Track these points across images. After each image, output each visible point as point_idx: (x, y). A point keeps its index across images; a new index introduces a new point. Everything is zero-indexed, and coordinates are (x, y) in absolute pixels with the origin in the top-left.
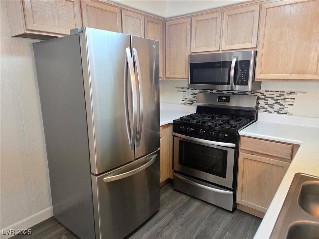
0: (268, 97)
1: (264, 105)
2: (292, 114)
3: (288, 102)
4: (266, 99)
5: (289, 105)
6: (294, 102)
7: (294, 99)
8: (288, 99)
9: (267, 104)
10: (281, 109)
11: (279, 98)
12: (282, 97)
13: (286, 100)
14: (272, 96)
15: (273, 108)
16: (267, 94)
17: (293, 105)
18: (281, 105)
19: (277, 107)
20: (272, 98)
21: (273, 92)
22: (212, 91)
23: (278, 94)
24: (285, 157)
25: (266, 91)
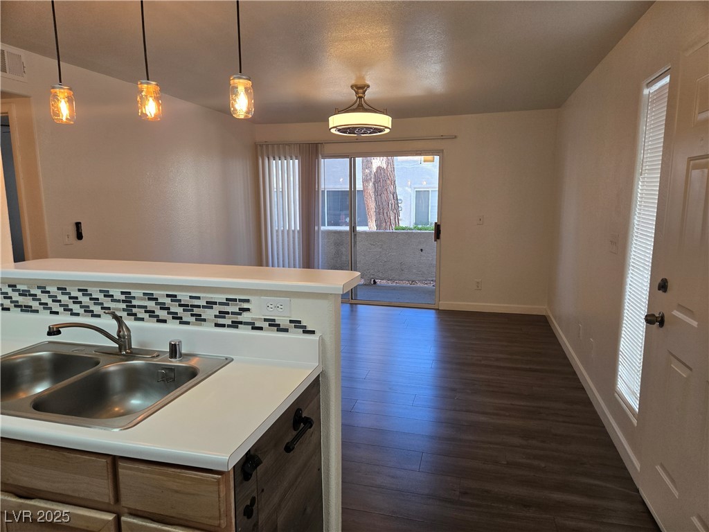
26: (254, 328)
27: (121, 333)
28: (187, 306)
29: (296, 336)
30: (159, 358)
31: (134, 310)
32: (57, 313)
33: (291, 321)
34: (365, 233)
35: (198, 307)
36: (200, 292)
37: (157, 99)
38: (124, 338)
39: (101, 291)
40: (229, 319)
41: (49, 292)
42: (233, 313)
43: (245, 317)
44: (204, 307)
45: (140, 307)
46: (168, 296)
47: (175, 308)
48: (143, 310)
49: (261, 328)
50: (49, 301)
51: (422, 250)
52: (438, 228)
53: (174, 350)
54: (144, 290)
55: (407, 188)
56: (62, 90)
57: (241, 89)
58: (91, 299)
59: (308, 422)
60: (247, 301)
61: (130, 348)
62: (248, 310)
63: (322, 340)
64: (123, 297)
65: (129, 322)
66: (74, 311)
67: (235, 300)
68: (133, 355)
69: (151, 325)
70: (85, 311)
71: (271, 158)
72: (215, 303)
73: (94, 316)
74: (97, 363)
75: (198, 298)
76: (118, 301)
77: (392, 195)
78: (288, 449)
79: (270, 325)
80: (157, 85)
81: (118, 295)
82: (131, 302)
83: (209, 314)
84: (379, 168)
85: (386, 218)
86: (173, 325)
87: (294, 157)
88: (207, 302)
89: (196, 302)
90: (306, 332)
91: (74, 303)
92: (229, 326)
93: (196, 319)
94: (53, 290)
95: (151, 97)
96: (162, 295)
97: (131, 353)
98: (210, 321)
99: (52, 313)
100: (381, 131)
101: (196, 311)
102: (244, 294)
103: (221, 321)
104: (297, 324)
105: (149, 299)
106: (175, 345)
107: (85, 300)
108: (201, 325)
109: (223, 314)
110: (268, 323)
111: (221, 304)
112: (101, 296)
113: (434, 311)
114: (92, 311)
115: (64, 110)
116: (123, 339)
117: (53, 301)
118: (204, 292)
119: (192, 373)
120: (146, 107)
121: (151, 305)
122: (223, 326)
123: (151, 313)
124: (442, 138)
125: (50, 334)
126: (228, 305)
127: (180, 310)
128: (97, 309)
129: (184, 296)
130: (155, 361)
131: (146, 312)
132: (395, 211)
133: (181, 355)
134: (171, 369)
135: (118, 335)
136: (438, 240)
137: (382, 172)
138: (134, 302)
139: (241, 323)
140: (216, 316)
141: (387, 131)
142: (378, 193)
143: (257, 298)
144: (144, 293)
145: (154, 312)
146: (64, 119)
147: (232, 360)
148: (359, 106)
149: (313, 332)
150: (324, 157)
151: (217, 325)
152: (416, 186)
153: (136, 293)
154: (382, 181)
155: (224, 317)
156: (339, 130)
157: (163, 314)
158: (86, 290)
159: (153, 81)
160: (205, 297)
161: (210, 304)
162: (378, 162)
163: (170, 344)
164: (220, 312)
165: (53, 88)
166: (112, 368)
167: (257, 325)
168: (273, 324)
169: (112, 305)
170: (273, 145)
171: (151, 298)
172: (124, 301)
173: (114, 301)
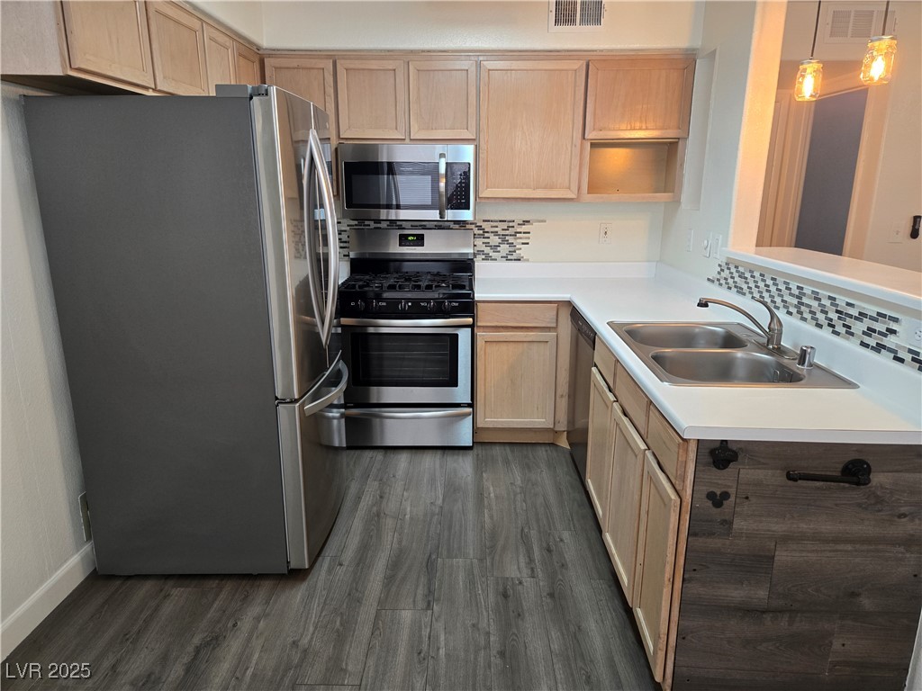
0: (487, 232)
1: (483, 248)
2: (528, 260)
3: (521, 238)
4: (486, 235)
5: (523, 244)
6: (529, 238)
7: (529, 233)
8: (520, 233)
9: (487, 244)
10: (511, 252)
11: (507, 232)
12: (511, 231)
13: (518, 235)
14: (496, 229)
15: (499, 252)
16: (486, 226)
17: (528, 244)
18: (511, 244)
19: (504, 249)
20: (496, 233)
21: (496, 221)
22: (378, 225)
23: (505, 225)
24: (549, 325)
25: (484, 221)
26: (896, 358)
27: (771, 326)
28: (842, 313)
31: (803, 308)
35: (851, 316)
36: (856, 299)
38: (773, 332)
39: (784, 283)
40: (875, 339)
41: (755, 277)
42: (880, 333)
43: (890, 341)
44: (855, 318)
45: (807, 305)
46: (830, 298)
47: (832, 314)
48: (808, 310)
49: (903, 361)
53: (804, 357)
54: (813, 287)
58: (777, 289)
60: (897, 321)
61: (778, 343)
62: (895, 332)
64: (797, 292)
67: (885, 316)
72: (866, 316)
75: (853, 306)
76: (794, 295)
79: (913, 359)
81: (794, 290)
82: (802, 299)
83: (859, 327)
86: (826, 333)
88: (860, 314)
89: (850, 311)
92: (872, 348)
93: (846, 332)
94: (757, 274)
96: (825, 296)
97: (777, 349)
98: (858, 337)
101: (849, 321)
102: (895, 311)
103: (866, 340)
105: (815, 298)
106: (806, 351)
108: (848, 339)
109: (870, 331)
110: (911, 355)
111: (871, 318)
112: (783, 288)
116: (771, 333)
118: (859, 300)
121: (815, 305)
122: (867, 346)
123: (813, 315)
126: (877, 320)
127: (834, 316)
129: (842, 301)
131: (810, 312)
135: (769, 327)
138: (804, 300)
139: (884, 347)
140: (863, 332)
143: (907, 318)
144: (812, 291)
145: (815, 314)
147: (856, 388)
151: (863, 344)
153: (808, 290)
155: (871, 336)
157: (822, 319)
158: (776, 280)
160: (859, 307)
161: (861, 316)
163: (802, 348)
164: (868, 328)
167: (899, 355)
168: (916, 359)
169: (789, 299)
171: (817, 297)
172: (797, 297)
173: (791, 294)
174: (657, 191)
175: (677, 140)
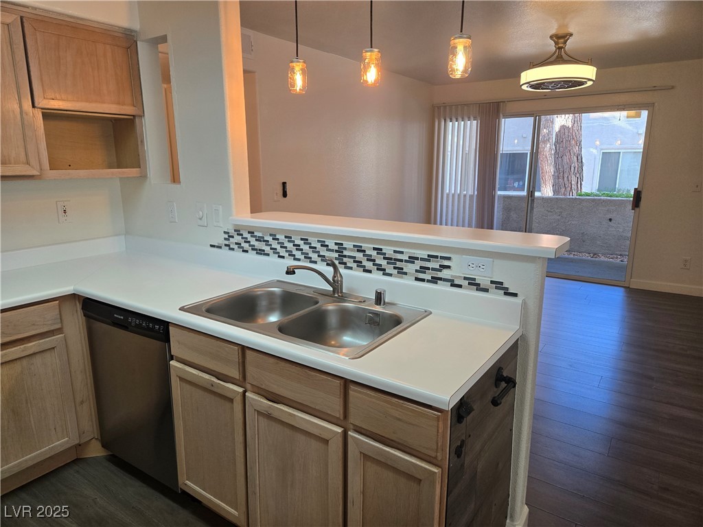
24: (53, 328)
26: (453, 285)
27: (336, 279)
28: (391, 259)
29: (496, 296)
30: (366, 303)
31: (345, 260)
32: (283, 257)
33: (492, 282)
34: (543, 199)
35: (401, 261)
36: (403, 247)
37: (377, 65)
38: (338, 283)
39: (319, 241)
40: (429, 274)
41: (278, 239)
42: (433, 269)
43: (445, 274)
44: (406, 261)
45: (350, 257)
46: (375, 249)
47: (380, 261)
48: (352, 260)
49: (460, 286)
50: (278, 247)
51: (610, 220)
52: (638, 194)
53: (379, 298)
54: (354, 242)
55: (592, 150)
56: (298, 64)
57: (460, 49)
58: (310, 247)
59: (511, 382)
60: (449, 259)
61: (342, 292)
62: (449, 267)
63: (524, 303)
64: (336, 248)
65: (342, 270)
66: (296, 257)
67: (437, 257)
68: (343, 298)
69: (359, 273)
70: (305, 257)
71: (448, 120)
72: (417, 259)
73: (311, 262)
74: (317, 303)
75: (402, 253)
76: (332, 251)
77: (575, 158)
78: (495, 402)
79: (469, 284)
80: (379, 52)
81: (332, 246)
82: (342, 252)
83: (410, 268)
84: (563, 127)
85: (566, 182)
86: (377, 276)
87: (472, 118)
88: (409, 257)
89: (399, 256)
90: (507, 294)
91: (297, 249)
92: (428, 281)
93: (398, 272)
94: (281, 237)
95: (373, 64)
96: (369, 248)
97: (342, 296)
98: (412, 275)
99: (280, 257)
100: (582, 83)
101: (399, 264)
102: (446, 252)
103: (421, 276)
104: (498, 285)
105: (358, 251)
106: (381, 293)
107: (306, 248)
108: (402, 278)
109: (423, 269)
110: (468, 281)
111: (422, 259)
112: (318, 246)
113: (622, 289)
114: (311, 258)
115: (299, 81)
116: (336, 284)
117: (281, 247)
118: (408, 248)
119: (396, 321)
120: (368, 74)
121: (359, 256)
122: (423, 280)
123: (359, 263)
124: (655, 89)
125: (288, 273)
126: (429, 261)
127: (384, 263)
128: (314, 256)
129: (389, 250)
130: (362, 306)
131: (354, 262)
132: (578, 175)
133: (384, 303)
134: (377, 314)
135: (334, 280)
136: (637, 209)
137: (566, 131)
138: (345, 253)
139: (440, 279)
140: (417, 271)
141: (590, 83)
142: (558, 156)
143: (457, 256)
144: (354, 245)
145: (361, 262)
146: (298, 89)
147: (431, 313)
148: (557, 57)
149: (515, 295)
150: (506, 116)
151: (417, 279)
152: (603, 147)
153: (347, 244)
154: (567, 141)
155: (425, 273)
156: (532, 87)
157: (369, 265)
158: (307, 240)
159: (376, 48)
160: (406, 252)
161: (412, 259)
162: (561, 121)
163: (376, 292)
164: (421, 267)
165: (292, 62)
166: (331, 307)
167: (456, 282)
168: (473, 283)
169: (327, 254)
170: (451, 106)
171: (360, 250)
172: (337, 251)
173: (329, 250)
174: (110, 167)
175: (132, 117)
